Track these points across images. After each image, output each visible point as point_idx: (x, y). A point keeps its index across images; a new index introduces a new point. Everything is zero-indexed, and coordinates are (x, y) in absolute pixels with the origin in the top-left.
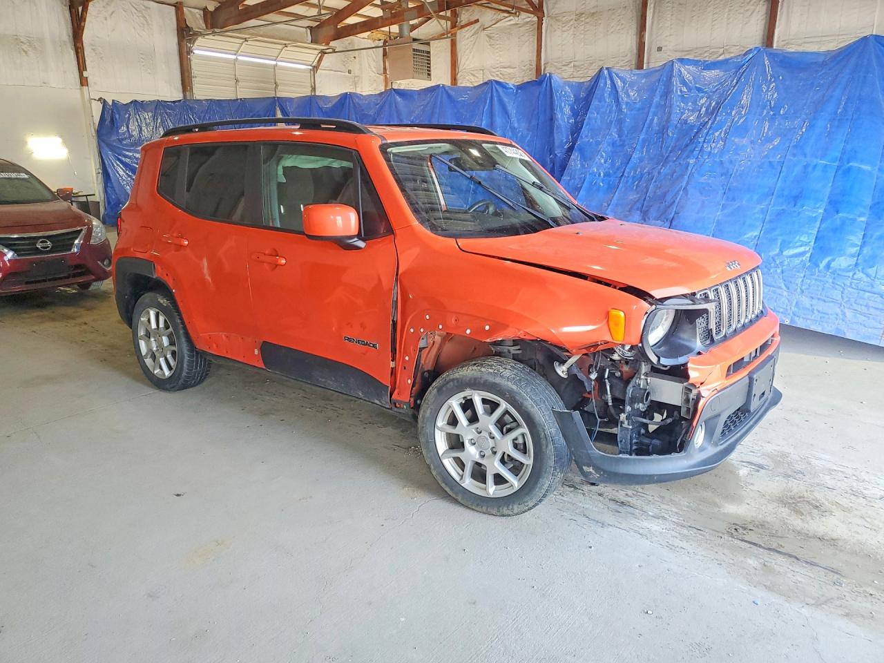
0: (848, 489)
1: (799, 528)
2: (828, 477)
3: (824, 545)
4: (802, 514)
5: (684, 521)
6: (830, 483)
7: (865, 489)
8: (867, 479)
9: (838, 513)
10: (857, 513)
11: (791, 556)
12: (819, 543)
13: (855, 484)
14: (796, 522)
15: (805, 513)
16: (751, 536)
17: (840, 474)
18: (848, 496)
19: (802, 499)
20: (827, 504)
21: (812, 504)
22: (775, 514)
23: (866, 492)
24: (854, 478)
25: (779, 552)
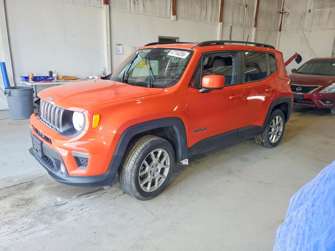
0: (16, 222)
1: (15, 195)
2: (29, 221)
3: (3, 196)
4: (19, 200)
5: (47, 176)
6: (25, 219)
7: (9, 228)
8: (14, 234)
9: (10, 209)
10: (3, 214)
11: (8, 188)
12: (4, 195)
13: (16, 226)
14: (18, 196)
15: (19, 201)
16: (25, 184)
17: (27, 227)
18: (13, 218)
19: (26, 204)
20: (16, 209)
21: (21, 205)
22: (28, 194)
23: (8, 226)
24: (19, 230)
25: (13, 186)
